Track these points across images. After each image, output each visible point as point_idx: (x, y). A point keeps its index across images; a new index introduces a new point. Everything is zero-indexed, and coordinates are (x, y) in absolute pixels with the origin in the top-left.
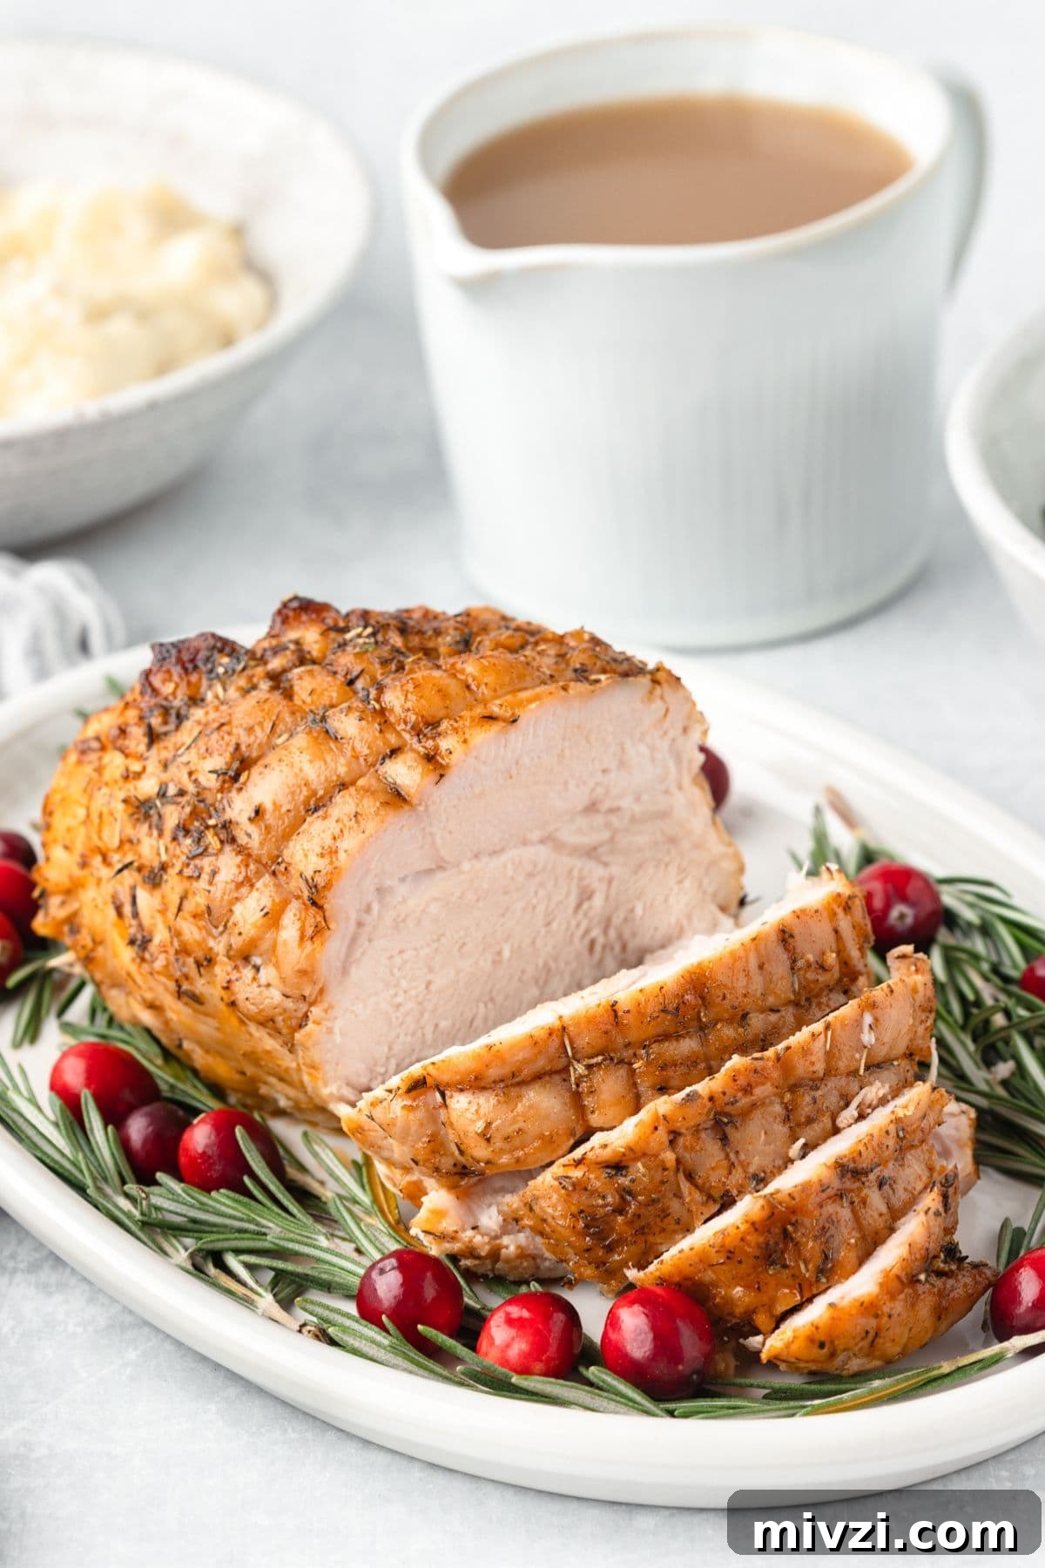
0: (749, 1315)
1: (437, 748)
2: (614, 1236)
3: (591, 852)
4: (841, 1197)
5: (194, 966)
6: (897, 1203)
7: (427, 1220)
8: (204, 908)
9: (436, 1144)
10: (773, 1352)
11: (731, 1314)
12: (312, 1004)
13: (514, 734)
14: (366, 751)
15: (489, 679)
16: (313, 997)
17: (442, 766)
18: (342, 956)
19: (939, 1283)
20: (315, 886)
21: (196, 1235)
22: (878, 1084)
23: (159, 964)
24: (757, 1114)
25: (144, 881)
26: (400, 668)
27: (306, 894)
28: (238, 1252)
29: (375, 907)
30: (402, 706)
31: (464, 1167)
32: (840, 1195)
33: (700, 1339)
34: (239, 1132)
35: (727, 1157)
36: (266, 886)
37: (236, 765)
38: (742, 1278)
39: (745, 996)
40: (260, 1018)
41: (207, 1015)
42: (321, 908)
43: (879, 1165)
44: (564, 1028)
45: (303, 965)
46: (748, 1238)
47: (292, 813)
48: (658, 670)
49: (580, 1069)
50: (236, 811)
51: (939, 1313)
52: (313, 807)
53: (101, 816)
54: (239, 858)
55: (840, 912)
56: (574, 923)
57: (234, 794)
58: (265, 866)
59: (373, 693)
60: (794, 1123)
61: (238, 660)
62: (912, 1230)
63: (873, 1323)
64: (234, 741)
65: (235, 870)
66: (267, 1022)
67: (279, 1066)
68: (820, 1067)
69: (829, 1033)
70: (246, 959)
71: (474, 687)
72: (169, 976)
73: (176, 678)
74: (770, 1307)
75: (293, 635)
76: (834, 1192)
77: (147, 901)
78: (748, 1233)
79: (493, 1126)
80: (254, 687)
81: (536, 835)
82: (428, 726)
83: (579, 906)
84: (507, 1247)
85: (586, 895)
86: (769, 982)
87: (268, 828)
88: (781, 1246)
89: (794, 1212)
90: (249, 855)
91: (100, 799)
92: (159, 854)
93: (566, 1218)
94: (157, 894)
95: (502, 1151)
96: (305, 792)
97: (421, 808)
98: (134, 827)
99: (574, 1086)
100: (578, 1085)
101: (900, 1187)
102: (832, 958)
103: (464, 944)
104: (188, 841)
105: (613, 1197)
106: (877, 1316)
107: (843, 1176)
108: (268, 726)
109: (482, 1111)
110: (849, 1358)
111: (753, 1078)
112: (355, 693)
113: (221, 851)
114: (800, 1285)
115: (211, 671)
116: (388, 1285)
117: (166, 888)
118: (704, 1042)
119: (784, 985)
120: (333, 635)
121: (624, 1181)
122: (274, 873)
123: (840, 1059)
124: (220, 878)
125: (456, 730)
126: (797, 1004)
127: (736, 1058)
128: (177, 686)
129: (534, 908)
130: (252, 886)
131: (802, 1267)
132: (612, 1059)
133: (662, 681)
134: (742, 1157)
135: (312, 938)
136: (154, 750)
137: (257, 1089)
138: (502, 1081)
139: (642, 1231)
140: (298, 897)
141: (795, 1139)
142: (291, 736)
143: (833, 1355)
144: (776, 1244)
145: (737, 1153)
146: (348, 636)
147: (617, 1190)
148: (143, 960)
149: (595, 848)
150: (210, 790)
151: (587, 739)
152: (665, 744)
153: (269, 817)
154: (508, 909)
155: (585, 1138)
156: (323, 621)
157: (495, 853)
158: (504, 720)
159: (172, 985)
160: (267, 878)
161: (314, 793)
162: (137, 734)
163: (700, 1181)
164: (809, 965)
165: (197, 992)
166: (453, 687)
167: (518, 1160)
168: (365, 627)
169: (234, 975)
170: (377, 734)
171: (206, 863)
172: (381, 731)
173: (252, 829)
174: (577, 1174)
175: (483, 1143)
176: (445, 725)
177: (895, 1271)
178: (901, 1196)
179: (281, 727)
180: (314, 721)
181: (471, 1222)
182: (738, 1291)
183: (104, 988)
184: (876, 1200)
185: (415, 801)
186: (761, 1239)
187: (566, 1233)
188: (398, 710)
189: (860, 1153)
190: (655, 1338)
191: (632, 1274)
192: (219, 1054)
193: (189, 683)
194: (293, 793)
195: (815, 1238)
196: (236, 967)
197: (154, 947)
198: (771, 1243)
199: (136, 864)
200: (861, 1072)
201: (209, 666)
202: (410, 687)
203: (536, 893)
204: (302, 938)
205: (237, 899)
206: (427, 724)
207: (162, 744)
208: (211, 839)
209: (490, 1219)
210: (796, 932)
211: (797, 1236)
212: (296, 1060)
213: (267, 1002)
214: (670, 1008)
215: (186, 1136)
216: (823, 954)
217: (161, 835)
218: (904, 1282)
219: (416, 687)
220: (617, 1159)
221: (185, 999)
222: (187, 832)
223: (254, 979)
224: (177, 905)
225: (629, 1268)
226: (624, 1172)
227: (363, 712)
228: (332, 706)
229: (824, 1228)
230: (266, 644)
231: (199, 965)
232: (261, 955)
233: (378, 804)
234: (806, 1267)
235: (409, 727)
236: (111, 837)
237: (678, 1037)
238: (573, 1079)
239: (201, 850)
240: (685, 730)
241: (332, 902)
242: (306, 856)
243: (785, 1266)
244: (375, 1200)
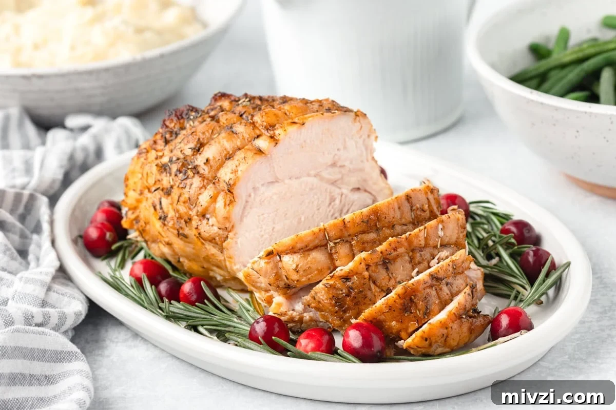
0: (399, 332)
1: (274, 133)
2: (346, 306)
3: (334, 183)
4: (432, 286)
5: (184, 223)
6: (454, 292)
7: (275, 308)
8: (188, 199)
9: (278, 276)
10: (408, 345)
11: (392, 333)
12: (230, 231)
13: (304, 130)
14: (248, 136)
15: (294, 111)
16: (230, 228)
17: (276, 140)
18: (241, 214)
19: (470, 320)
20: (230, 185)
21: (187, 320)
22: (445, 251)
23: (171, 224)
24: (399, 260)
25: (165, 194)
26: (260, 109)
27: (226, 188)
28: (202, 325)
29: (253, 195)
30: (261, 121)
31: (289, 285)
32: (431, 286)
33: (380, 340)
34: (202, 283)
35: (388, 275)
36: (211, 188)
37: (198, 145)
38: (395, 318)
39: (394, 218)
40: (210, 238)
41: (189, 243)
42: (232, 193)
43: (446, 278)
44: (325, 229)
45: (225, 215)
46: (397, 301)
47: (220, 161)
48: (358, 111)
49: (332, 244)
50: (199, 162)
51: (471, 331)
52: (228, 158)
53: (147, 174)
54: (201, 178)
55: (429, 193)
56: (328, 210)
57: (198, 155)
58: (211, 181)
59: (250, 117)
60: (413, 263)
61: (198, 113)
62: (460, 300)
63: (445, 331)
64: (197, 137)
65: (199, 183)
66: (212, 240)
67: (217, 260)
68: (423, 243)
69: (426, 230)
70: (204, 216)
71: (288, 114)
72: (174, 228)
73: (175, 121)
74: (406, 330)
75: (219, 104)
76: (429, 285)
77: (165, 202)
78: (397, 299)
79: (299, 266)
80: (205, 121)
81: (313, 173)
82: (271, 127)
83: (330, 204)
84: (306, 317)
85: (332, 200)
86: (402, 214)
87: (211, 167)
88: (410, 304)
89: (414, 292)
90: (204, 177)
91: (147, 169)
92: (170, 183)
93: (327, 300)
94: (170, 198)
95: (303, 276)
96: (225, 152)
97: (269, 156)
98: (160, 175)
99: (329, 251)
100: (331, 251)
101: (454, 287)
102: (426, 207)
103: (286, 214)
104: (181, 175)
105: (345, 290)
106: (447, 328)
107: (432, 279)
108: (210, 131)
109: (295, 261)
110: (437, 348)
111: (397, 245)
112: (243, 119)
113: (193, 177)
114: (417, 320)
115: (188, 118)
116: (261, 328)
117: (173, 194)
118: (379, 235)
119: (409, 216)
120: (234, 103)
121: (349, 284)
122: (214, 183)
123: (430, 240)
124: (193, 186)
125: (282, 127)
126: (414, 224)
127: (390, 238)
128: (175, 124)
129: (313, 203)
130: (206, 188)
131: (418, 312)
132: (343, 240)
133: (360, 115)
134: (394, 275)
135: (229, 205)
136: (167, 146)
137: (209, 274)
138: (302, 249)
139: (357, 304)
140: (223, 191)
141: (413, 269)
142: (219, 134)
143: (430, 345)
144: (408, 304)
145: (392, 273)
146: (240, 102)
147: (346, 287)
148: (164, 225)
149: (335, 181)
150: (189, 156)
151: (331, 135)
152: (361, 141)
153: (212, 162)
154: (303, 202)
155: (334, 269)
156: (230, 99)
157: (297, 178)
158: (300, 124)
159: (176, 232)
160: (211, 185)
161: (229, 153)
162: (161, 143)
163: (378, 284)
164: (418, 209)
165: (185, 233)
166: (280, 113)
167: (309, 279)
168: (246, 98)
169: (199, 223)
170: (252, 130)
171: (188, 181)
172: (253, 129)
173: (205, 167)
174: (331, 282)
175: (296, 273)
176: (277, 126)
177: (454, 311)
178: (455, 289)
179: (215, 132)
180: (228, 128)
181: (292, 308)
182: (394, 323)
183: (149, 243)
184: (445, 289)
185: (267, 153)
186: (402, 301)
187: (327, 305)
188: (259, 122)
189: (439, 271)
190: (363, 338)
191: (353, 321)
192: (194, 260)
193: (180, 123)
194: (220, 153)
195: (423, 301)
196: (200, 220)
197: (168, 219)
198: (406, 303)
199: (161, 188)
200: (439, 247)
201: (187, 116)
202: (264, 113)
203: (313, 197)
204: (225, 205)
205: (200, 194)
206: (270, 126)
207: (170, 144)
208: (190, 173)
209: (299, 307)
210: (412, 197)
211: (415, 300)
212: (224, 256)
213: (212, 231)
214: (365, 220)
215: (182, 287)
216: (423, 205)
217: (170, 175)
218: (457, 317)
219: (266, 114)
220: (346, 275)
221: (181, 237)
222: (180, 172)
223: (207, 224)
224: (177, 199)
225: (352, 319)
226: (349, 280)
227: (246, 123)
228: (234, 123)
229: (426, 297)
230: (209, 108)
231: (186, 222)
232: (210, 214)
233: (253, 154)
234: (419, 313)
235: (264, 127)
236: (151, 181)
237: (368, 233)
238: (329, 248)
239: (186, 177)
240: (369, 136)
241: (236, 191)
242: (226, 174)
243: (411, 313)
244: (255, 308)
